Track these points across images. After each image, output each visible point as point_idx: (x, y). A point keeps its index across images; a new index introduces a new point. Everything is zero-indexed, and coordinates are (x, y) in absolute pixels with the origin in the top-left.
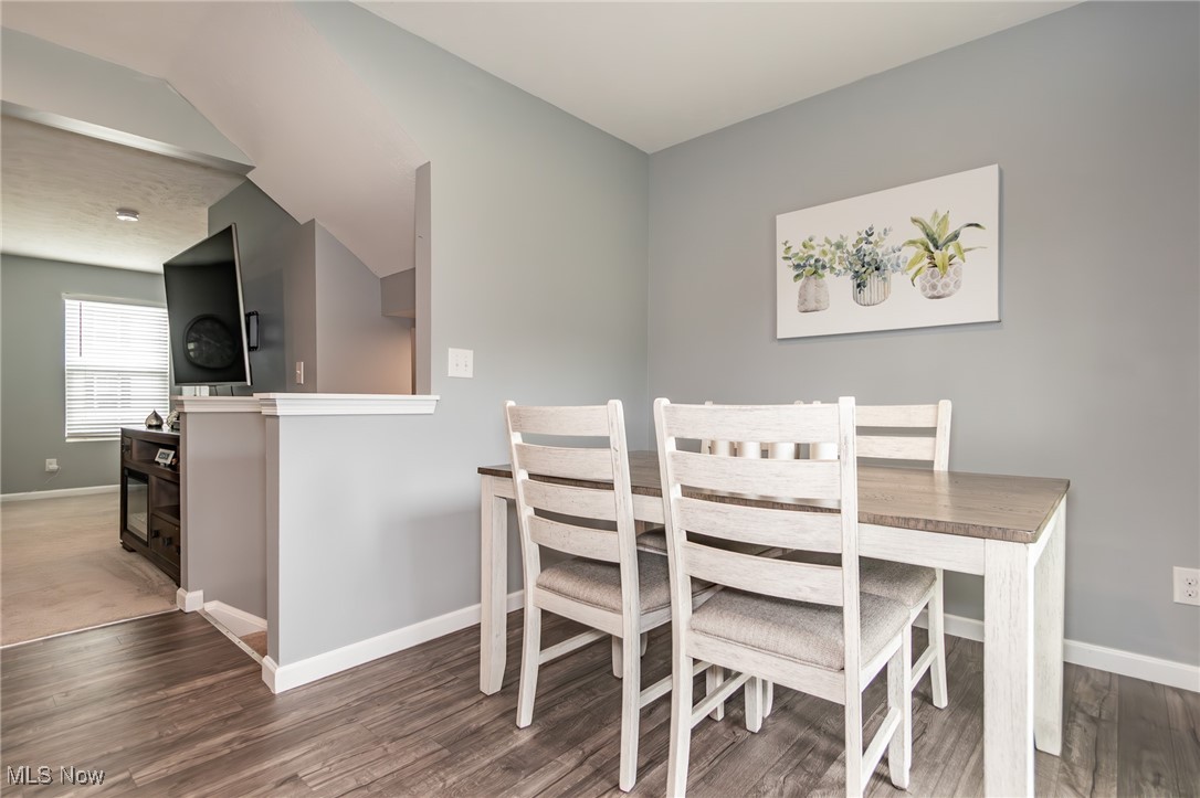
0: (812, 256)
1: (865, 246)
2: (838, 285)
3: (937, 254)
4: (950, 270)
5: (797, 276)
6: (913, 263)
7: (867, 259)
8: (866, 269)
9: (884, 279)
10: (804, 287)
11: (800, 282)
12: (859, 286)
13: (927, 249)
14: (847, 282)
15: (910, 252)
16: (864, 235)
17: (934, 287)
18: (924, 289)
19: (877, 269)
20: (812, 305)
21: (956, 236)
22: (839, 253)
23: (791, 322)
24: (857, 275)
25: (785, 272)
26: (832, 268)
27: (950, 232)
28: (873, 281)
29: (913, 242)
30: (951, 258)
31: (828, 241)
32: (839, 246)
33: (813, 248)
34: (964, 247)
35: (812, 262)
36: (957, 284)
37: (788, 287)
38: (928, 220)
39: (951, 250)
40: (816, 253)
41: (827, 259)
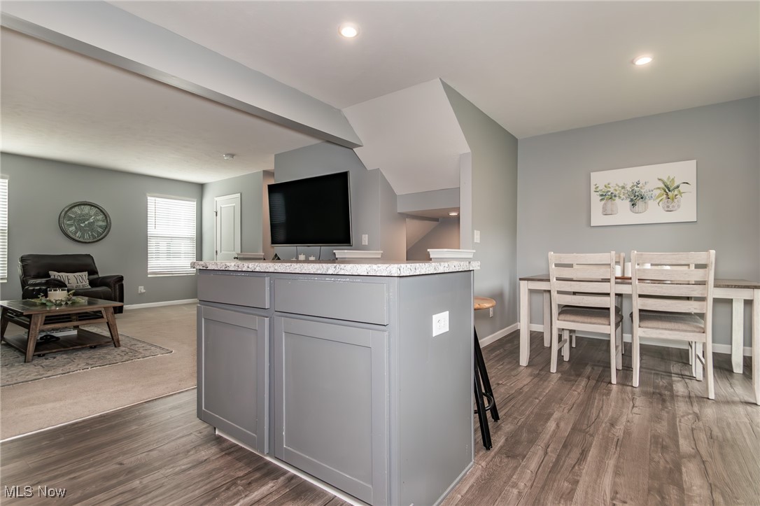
0: (609, 191)
1: (635, 188)
2: (623, 205)
3: (669, 193)
4: (676, 200)
5: (602, 200)
6: (658, 197)
7: (637, 194)
8: (636, 198)
9: (645, 203)
10: (605, 204)
11: (603, 202)
12: (633, 205)
13: (665, 191)
14: (627, 203)
15: (658, 192)
16: (635, 184)
17: (668, 207)
18: (664, 208)
19: (642, 198)
20: (610, 213)
21: (678, 187)
22: (623, 190)
23: (598, 219)
24: (632, 200)
25: (595, 198)
26: (620, 197)
27: (676, 185)
28: (640, 204)
29: (659, 188)
30: (676, 195)
31: (618, 186)
32: (623, 188)
33: (610, 187)
34: (681, 191)
35: (609, 193)
36: (679, 206)
37: (597, 204)
38: (665, 180)
39: (676, 192)
40: (612, 190)
41: (617, 193)
